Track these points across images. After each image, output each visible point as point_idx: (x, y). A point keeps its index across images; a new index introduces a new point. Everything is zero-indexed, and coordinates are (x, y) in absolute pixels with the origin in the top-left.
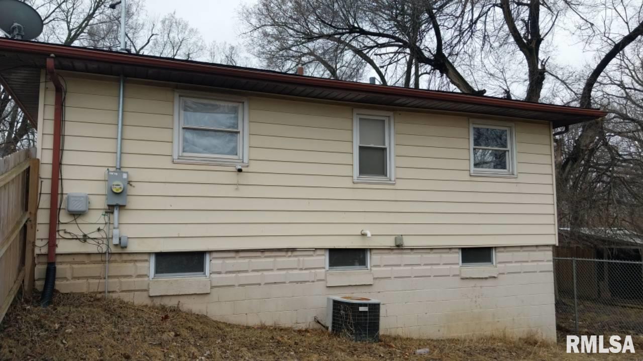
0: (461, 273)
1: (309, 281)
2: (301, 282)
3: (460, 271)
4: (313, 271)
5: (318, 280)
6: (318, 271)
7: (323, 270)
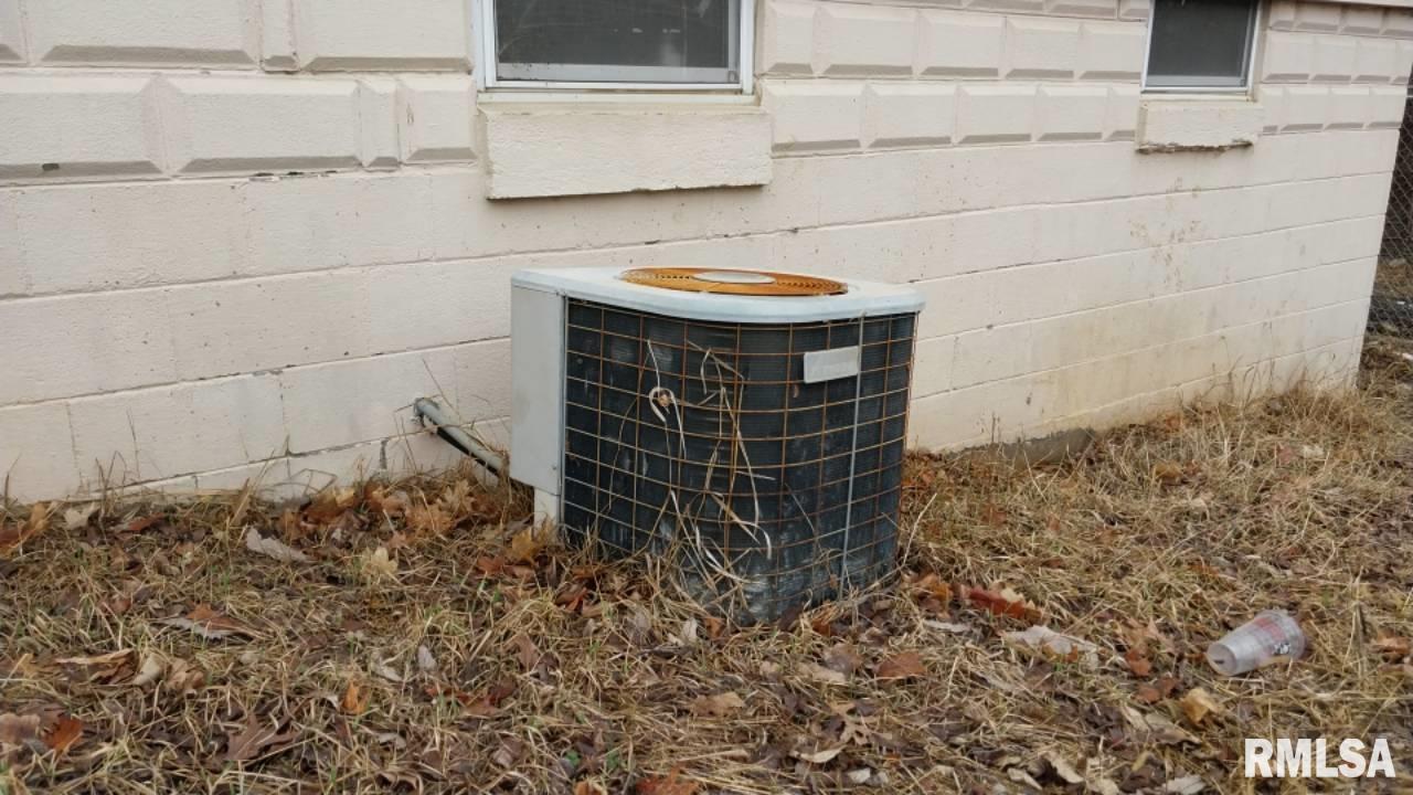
0: (1143, 123)
1: (352, 162)
2: (295, 168)
3: (1143, 112)
4: (381, 84)
5: (425, 156)
6: (419, 84)
7: (456, 83)
